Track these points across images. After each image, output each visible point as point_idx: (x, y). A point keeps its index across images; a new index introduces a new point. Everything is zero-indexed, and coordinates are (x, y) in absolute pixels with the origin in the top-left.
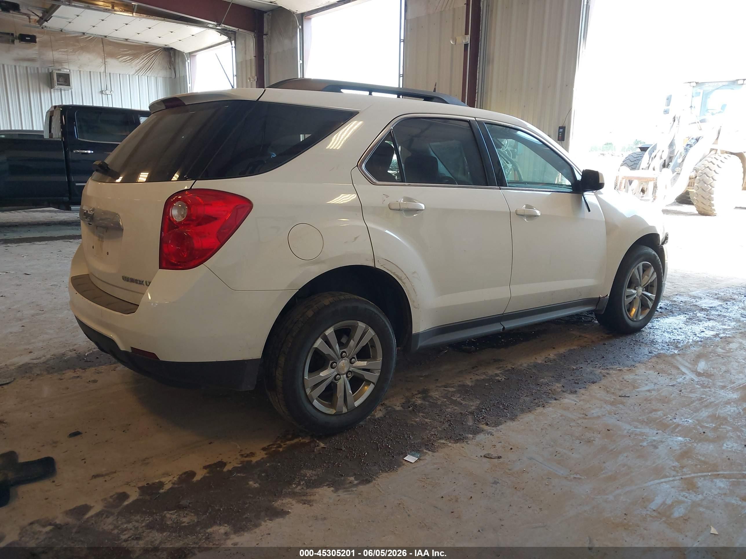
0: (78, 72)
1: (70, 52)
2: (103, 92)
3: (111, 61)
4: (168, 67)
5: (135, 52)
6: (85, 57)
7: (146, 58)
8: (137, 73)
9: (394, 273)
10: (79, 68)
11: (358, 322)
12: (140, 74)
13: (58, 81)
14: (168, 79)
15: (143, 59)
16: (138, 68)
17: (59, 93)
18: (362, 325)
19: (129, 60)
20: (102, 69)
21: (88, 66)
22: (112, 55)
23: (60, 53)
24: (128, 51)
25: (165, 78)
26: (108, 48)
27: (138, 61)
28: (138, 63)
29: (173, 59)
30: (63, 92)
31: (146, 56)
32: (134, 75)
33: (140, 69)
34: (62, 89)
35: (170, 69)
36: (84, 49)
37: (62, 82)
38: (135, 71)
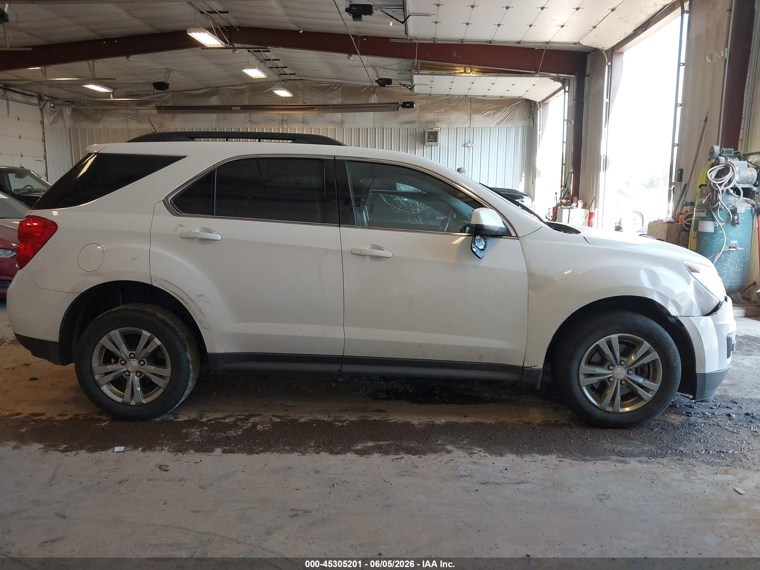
0: (447, 129)
1: (443, 112)
2: (466, 145)
3: (477, 117)
4: (527, 116)
5: (499, 106)
6: (455, 116)
7: (508, 110)
8: (498, 125)
9: (174, 293)
10: (448, 125)
11: (143, 330)
12: (501, 126)
13: (429, 138)
14: (526, 128)
15: (504, 112)
16: (498, 121)
17: (430, 148)
18: (146, 334)
19: (492, 114)
20: (468, 125)
21: (456, 123)
22: (478, 111)
23: (435, 114)
24: (492, 106)
25: (523, 127)
26: (475, 106)
27: (500, 114)
28: (500, 115)
29: (533, 109)
30: (433, 147)
31: (507, 110)
32: (495, 127)
33: (500, 122)
34: (433, 145)
35: (529, 118)
36: (455, 108)
37: (432, 139)
38: (496, 123)
